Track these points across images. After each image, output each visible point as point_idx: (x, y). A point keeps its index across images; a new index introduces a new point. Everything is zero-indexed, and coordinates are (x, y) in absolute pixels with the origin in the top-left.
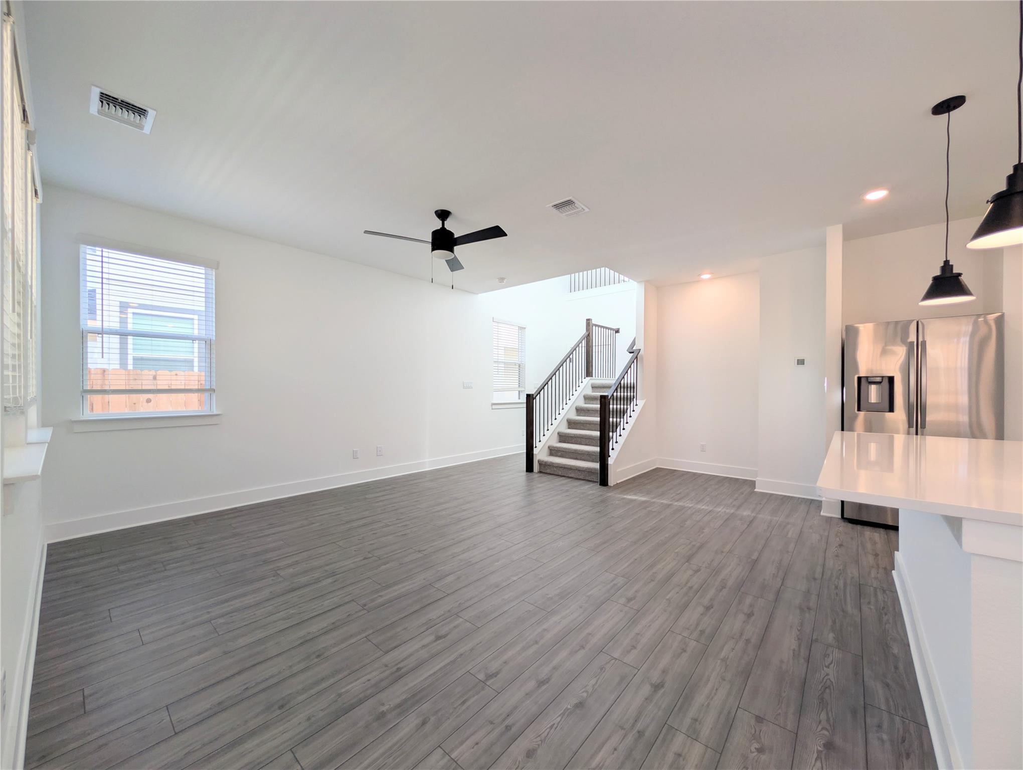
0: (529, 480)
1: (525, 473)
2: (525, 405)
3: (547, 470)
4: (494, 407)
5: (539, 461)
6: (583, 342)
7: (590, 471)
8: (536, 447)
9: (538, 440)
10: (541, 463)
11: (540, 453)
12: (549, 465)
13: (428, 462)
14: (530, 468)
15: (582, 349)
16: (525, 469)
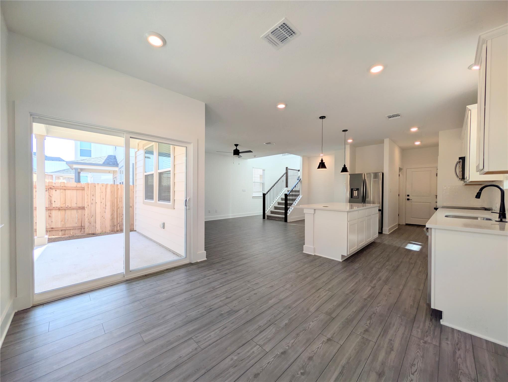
0: (264, 221)
1: (262, 219)
2: (262, 198)
3: (270, 218)
4: (253, 198)
5: (267, 215)
6: (284, 175)
7: (282, 218)
8: (266, 211)
9: (267, 209)
10: (268, 216)
11: (268, 213)
12: (270, 217)
13: (230, 216)
14: (264, 217)
15: (284, 178)
16: (262, 218)
